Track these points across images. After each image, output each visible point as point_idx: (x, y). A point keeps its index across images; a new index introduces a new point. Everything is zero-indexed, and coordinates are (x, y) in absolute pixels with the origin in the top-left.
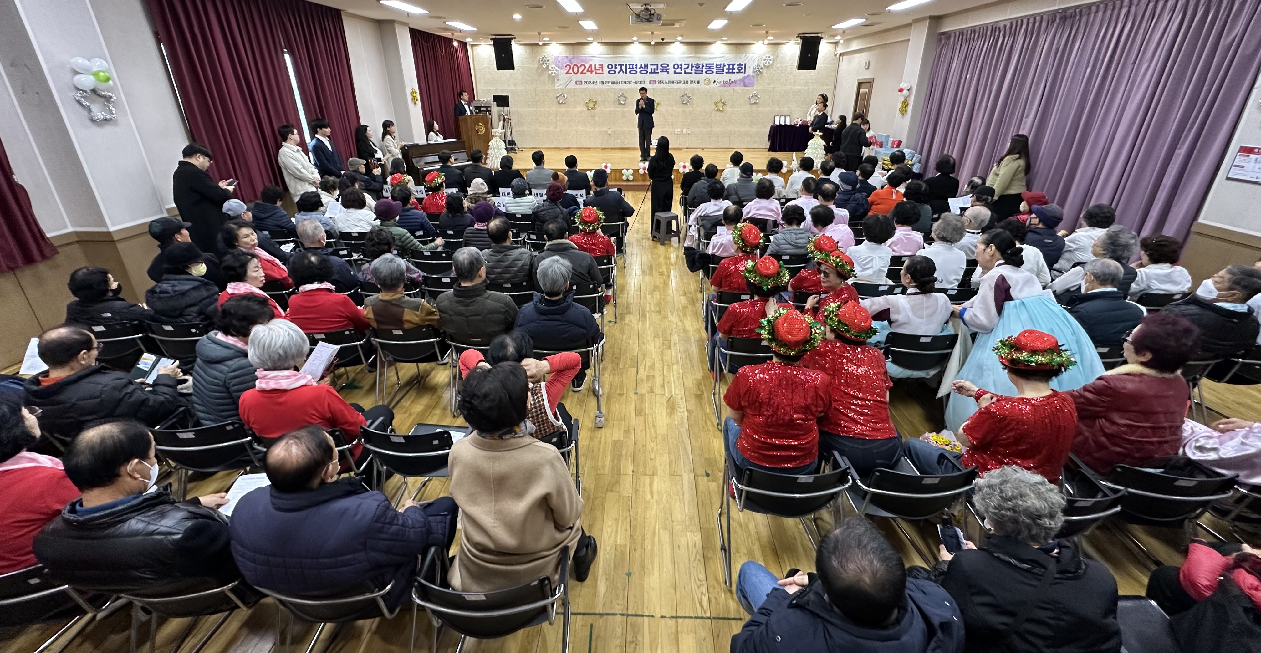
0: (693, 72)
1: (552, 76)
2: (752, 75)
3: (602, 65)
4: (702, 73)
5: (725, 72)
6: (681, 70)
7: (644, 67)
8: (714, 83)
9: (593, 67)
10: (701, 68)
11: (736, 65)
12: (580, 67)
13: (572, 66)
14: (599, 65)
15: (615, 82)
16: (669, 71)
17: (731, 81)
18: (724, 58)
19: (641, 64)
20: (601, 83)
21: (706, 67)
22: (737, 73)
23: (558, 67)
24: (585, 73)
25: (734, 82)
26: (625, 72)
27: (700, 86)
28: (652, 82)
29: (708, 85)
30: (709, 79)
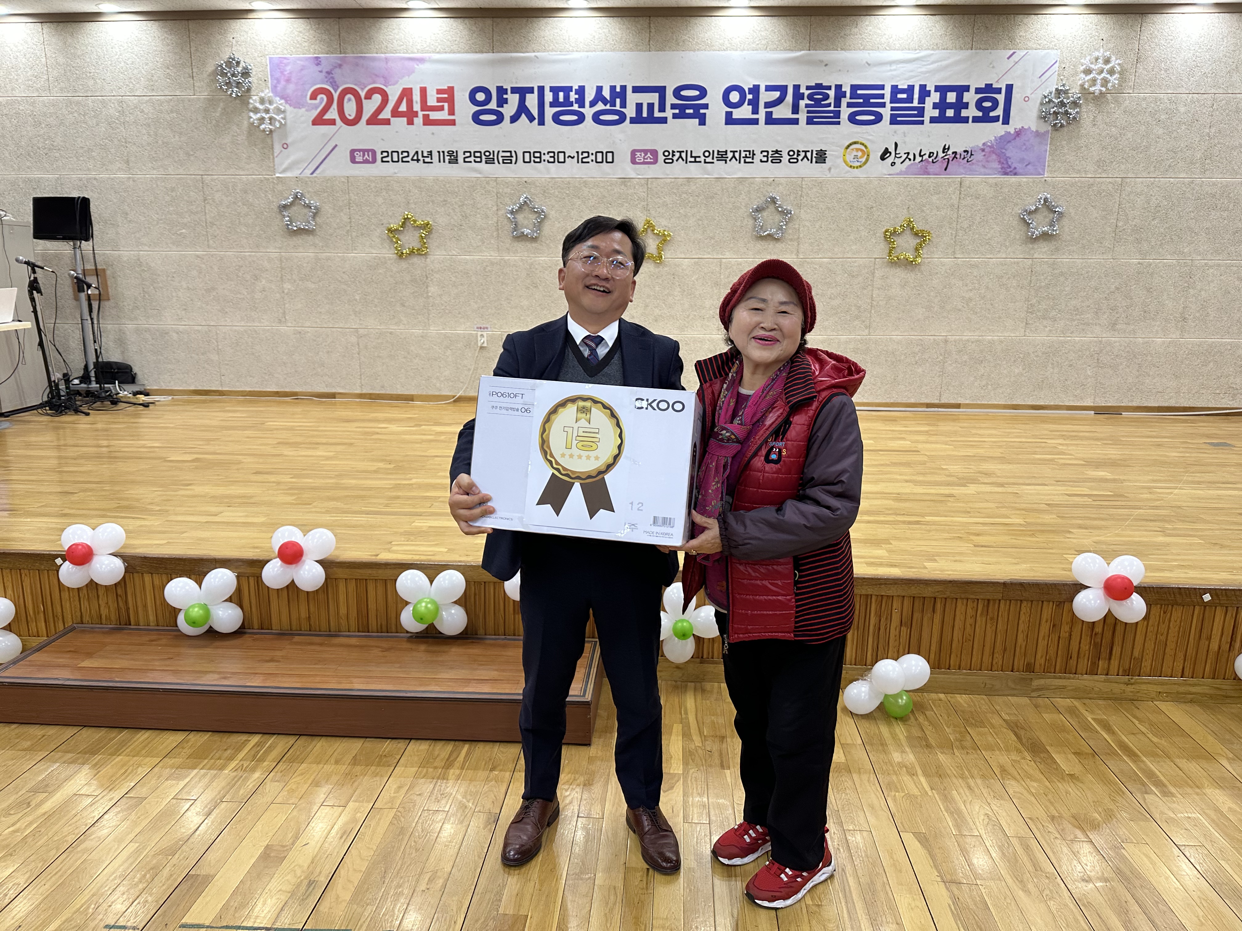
0: (802, 116)
1: (264, 131)
2: (1037, 131)
3: (450, 91)
4: (834, 119)
5: (927, 119)
6: (755, 111)
7: (608, 98)
8: (883, 158)
9: (416, 97)
10: (830, 103)
11: (972, 90)
12: (366, 98)
13: (336, 96)
14: (439, 91)
15: (501, 154)
16: (705, 114)
17: (950, 152)
18: (925, 63)
19: (600, 89)
20: (447, 158)
21: (851, 98)
22: (976, 120)
23: (282, 98)
24: (387, 122)
25: (962, 157)
26: (536, 116)
27: (830, 169)
28: (639, 157)
29: (859, 169)
30: (863, 144)
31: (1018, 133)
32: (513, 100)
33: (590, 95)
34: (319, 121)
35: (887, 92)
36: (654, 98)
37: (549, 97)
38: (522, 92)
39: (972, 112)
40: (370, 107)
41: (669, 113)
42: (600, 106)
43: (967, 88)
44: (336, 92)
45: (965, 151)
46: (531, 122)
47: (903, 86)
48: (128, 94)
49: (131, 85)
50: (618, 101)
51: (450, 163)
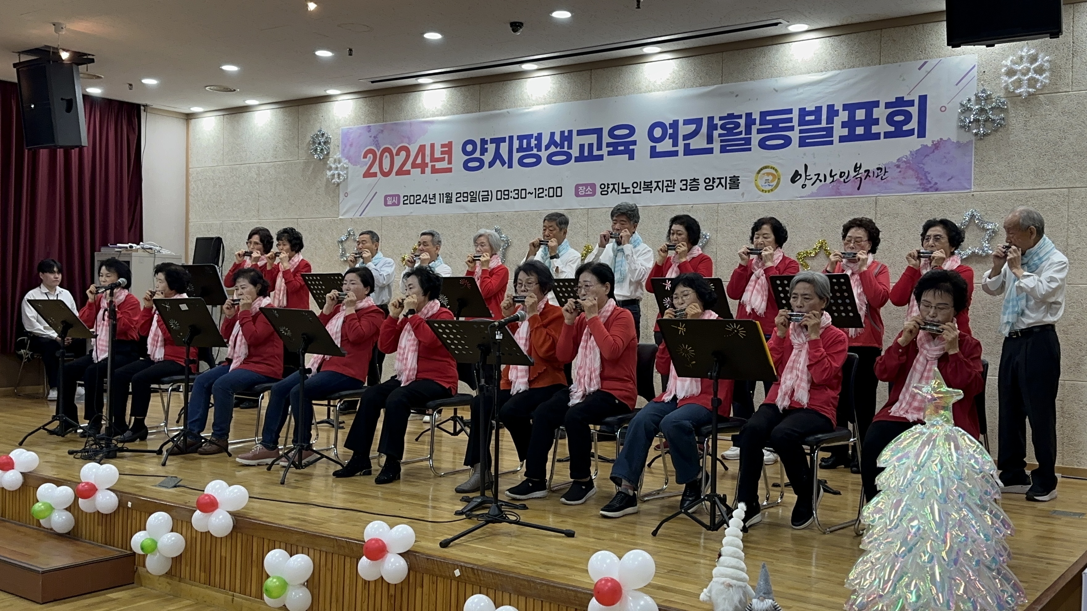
0: (716, 146)
1: (334, 184)
2: (958, 142)
3: (450, 145)
4: (746, 146)
5: (836, 138)
6: (675, 144)
7: (559, 142)
8: (793, 180)
9: (428, 152)
10: (742, 131)
11: (882, 105)
12: (396, 155)
13: (378, 154)
14: (443, 146)
15: (482, 194)
16: (634, 149)
17: (862, 171)
18: (831, 84)
19: (553, 134)
20: (445, 199)
21: (760, 125)
22: (888, 135)
23: (347, 158)
24: (408, 172)
25: (876, 175)
26: (507, 161)
27: (743, 194)
28: (582, 190)
29: (771, 193)
30: (774, 168)
31: (937, 146)
32: (491, 148)
33: (545, 141)
34: (368, 174)
35: (795, 116)
36: (593, 139)
37: (516, 144)
38: (498, 141)
39: (883, 127)
40: (398, 161)
41: (605, 151)
42: (553, 149)
43: (876, 104)
44: (378, 150)
45: (878, 169)
46: (503, 166)
47: (810, 107)
48: (263, 161)
49: (265, 155)
50: (566, 143)
51: (447, 203)
